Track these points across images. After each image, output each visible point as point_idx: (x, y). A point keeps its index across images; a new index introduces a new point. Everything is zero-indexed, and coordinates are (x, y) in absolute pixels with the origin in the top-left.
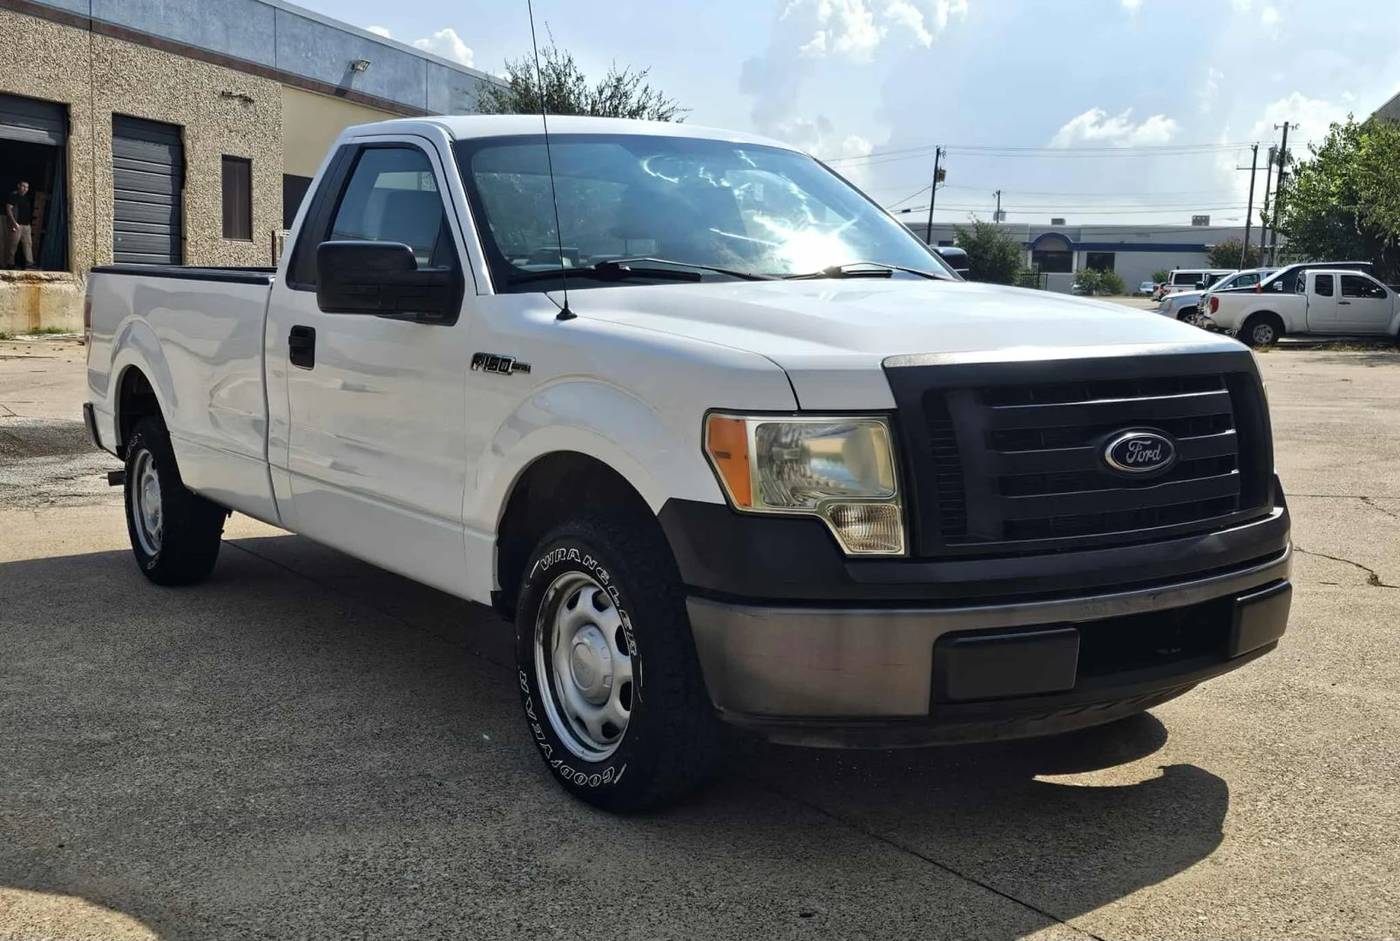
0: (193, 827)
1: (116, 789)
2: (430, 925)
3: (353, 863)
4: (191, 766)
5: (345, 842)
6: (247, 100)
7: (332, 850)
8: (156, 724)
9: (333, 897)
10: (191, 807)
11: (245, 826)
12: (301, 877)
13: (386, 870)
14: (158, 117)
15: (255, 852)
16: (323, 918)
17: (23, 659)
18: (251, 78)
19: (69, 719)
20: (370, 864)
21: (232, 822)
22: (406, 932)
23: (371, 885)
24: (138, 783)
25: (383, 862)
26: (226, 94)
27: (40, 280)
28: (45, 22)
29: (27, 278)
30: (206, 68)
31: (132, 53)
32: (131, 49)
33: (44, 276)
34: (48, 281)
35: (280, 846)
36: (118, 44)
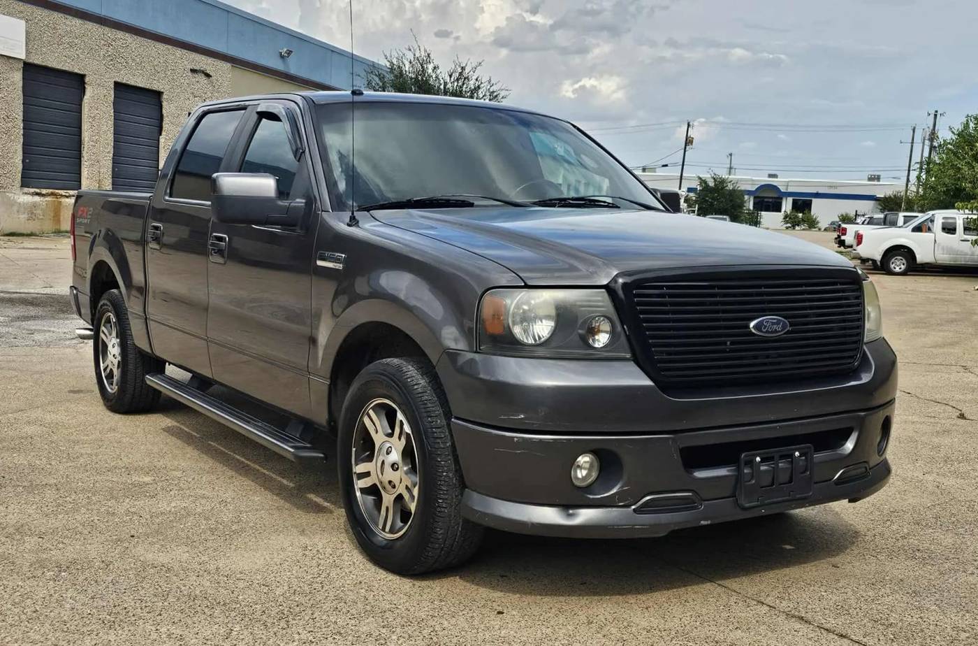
0: (211, 529)
1: (159, 508)
2: (361, 583)
3: (311, 550)
4: (203, 497)
5: (304, 540)
6: (208, 76)
7: (297, 543)
8: (178, 474)
9: (300, 567)
10: (207, 519)
11: (243, 530)
12: (280, 557)
13: (331, 555)
14: (148, 86)
15: (250, 543)
16: (296, 578)
17: (87, 435)
18: (210, 60)
19: (123, 470)
20: (321, 551)
21: (234, 528)
22: (346, 586)
23: (322, 562)
24: (173, 504)
25: (329, 550)
26: (193, 71)
27: (62, 196)
28: (71, 18)
29: (52, 194)
30: (179, 52)
31: (130, 40)
32: (129, 38)
33: (64, 194)
34: (67, 197)
35: (266, 541)
36: (120, 34)
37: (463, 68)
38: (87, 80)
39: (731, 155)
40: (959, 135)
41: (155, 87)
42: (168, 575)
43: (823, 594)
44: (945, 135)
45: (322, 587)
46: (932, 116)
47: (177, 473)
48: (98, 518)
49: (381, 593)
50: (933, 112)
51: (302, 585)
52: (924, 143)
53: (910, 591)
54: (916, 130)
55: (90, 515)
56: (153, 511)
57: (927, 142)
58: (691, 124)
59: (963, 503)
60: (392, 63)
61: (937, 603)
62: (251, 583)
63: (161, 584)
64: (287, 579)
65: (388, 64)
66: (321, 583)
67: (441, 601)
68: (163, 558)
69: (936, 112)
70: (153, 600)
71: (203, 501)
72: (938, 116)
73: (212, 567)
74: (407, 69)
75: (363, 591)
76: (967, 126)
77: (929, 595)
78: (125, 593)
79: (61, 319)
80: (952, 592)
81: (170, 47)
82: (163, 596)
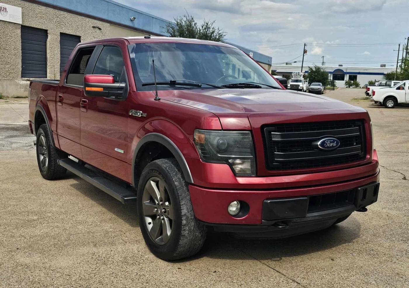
6: (100, 29)
14: (75, 34)
18: (101, 22)
26: (93, 27)
30: (88, 20)
41: (78, 34)
43: (324, 275)
45: (95, 276)
46: (407, 39)
49: (121, 279)
51: (86, 274)
52: (403, 51)
53: (364, 273)
54: (400, 45)
57: (405, 51)
58: (306, 44)
61: (376, 280)
62: (62, 274)
63: (21, 275)
64: (80, 272)
66: (95, 274)
67: (147, 283)
68: (27, 261)
70: (15, 284)
73: (48, 265)
75: (113, 278)
77: (373, 275)
78: (4, 280)
80: (383, 273)
81: (83, 17)
82: (20, 282)
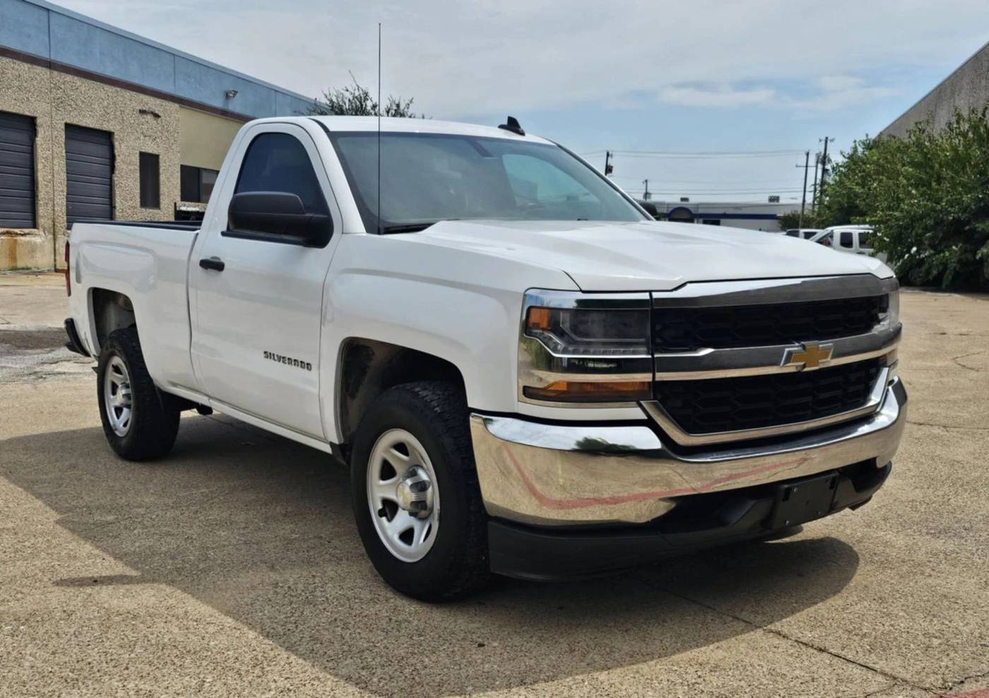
0: (177, 570)
1: (123, 548)
2: (336, 620)
3: (282, 587)
4: (168, 534)
5: (274, 576)
6: (157, 116)
7: (267, 580)
8: (142, 511)
9: (272, 607)
10: (173, 558)
11: (210, 569)
12: (251, 596)
13: (303, 591)
14: (97, 127)
15: (219, 583)
16: (268, 618)
17: (46, 474)
18: (158, 101)
19: (85, 509)
20: (293, 587)
21: (201, 566)
22: (321, 624)
23: (294, 599)
24: (137, 544)
25: (300, 586)
26: (142, 112)
27: (17, 234)
28: (19, 62)
29: (8, 233)
30: (128, 94)
31: (79, 83)
32: (78, 81)
33: (19, 232)
34: (22, 235)
35: (234, 580)
36: (69, 78)
37: (398, 106)
38: (39, 121)
39: (646, 181)
40: (849, 158)
41: (106, 127)
42: (133, 622)
43: (795, 605)
44: (837, 158)
45: (297, 627)
46: (823, 142)
47: (140, 510)
48: (58, 563)
49: (359, 630)
50: (824, 138)
51: (275, 625)
52: (817, 167)
53: (876, 597)
54: (810, 155)
55: (51, 560)
56: (117, 552)
57: (820, 166)
58: (610, 153)
59: (906, 504)
60: (331, 101)
61: (904, 608)
62: (221, 627)
63: (127, 633)
64: (259, 621)
65: (328, 102)
66: (295, 623)
67: (420, 635)
68: (129, 604)
69: (827, 138)
70: (119, 652)
71: (169, 539)
72: (829, 142)
73: (180, 612)
74: (347, 107)
75: (339, 629)
76: (855, 149)
77: (895, 601)
78: (89, 645)
79: (19, 354)
80: (915, 596)
81: (118, 89)
82: (130, 647)
